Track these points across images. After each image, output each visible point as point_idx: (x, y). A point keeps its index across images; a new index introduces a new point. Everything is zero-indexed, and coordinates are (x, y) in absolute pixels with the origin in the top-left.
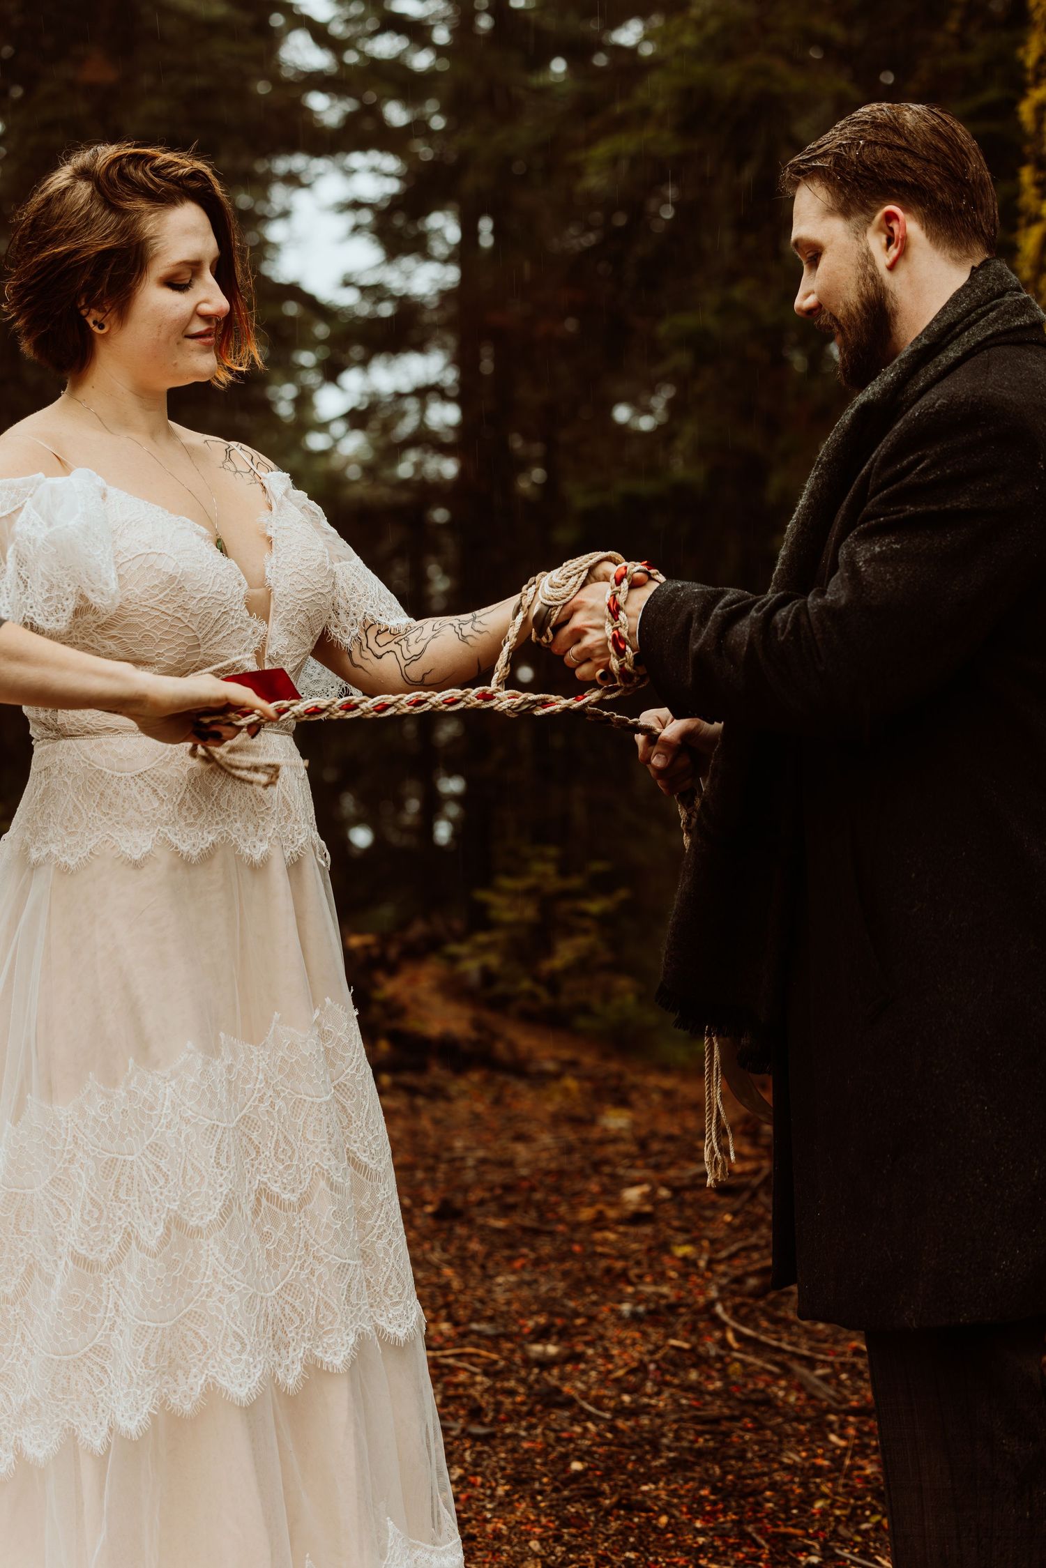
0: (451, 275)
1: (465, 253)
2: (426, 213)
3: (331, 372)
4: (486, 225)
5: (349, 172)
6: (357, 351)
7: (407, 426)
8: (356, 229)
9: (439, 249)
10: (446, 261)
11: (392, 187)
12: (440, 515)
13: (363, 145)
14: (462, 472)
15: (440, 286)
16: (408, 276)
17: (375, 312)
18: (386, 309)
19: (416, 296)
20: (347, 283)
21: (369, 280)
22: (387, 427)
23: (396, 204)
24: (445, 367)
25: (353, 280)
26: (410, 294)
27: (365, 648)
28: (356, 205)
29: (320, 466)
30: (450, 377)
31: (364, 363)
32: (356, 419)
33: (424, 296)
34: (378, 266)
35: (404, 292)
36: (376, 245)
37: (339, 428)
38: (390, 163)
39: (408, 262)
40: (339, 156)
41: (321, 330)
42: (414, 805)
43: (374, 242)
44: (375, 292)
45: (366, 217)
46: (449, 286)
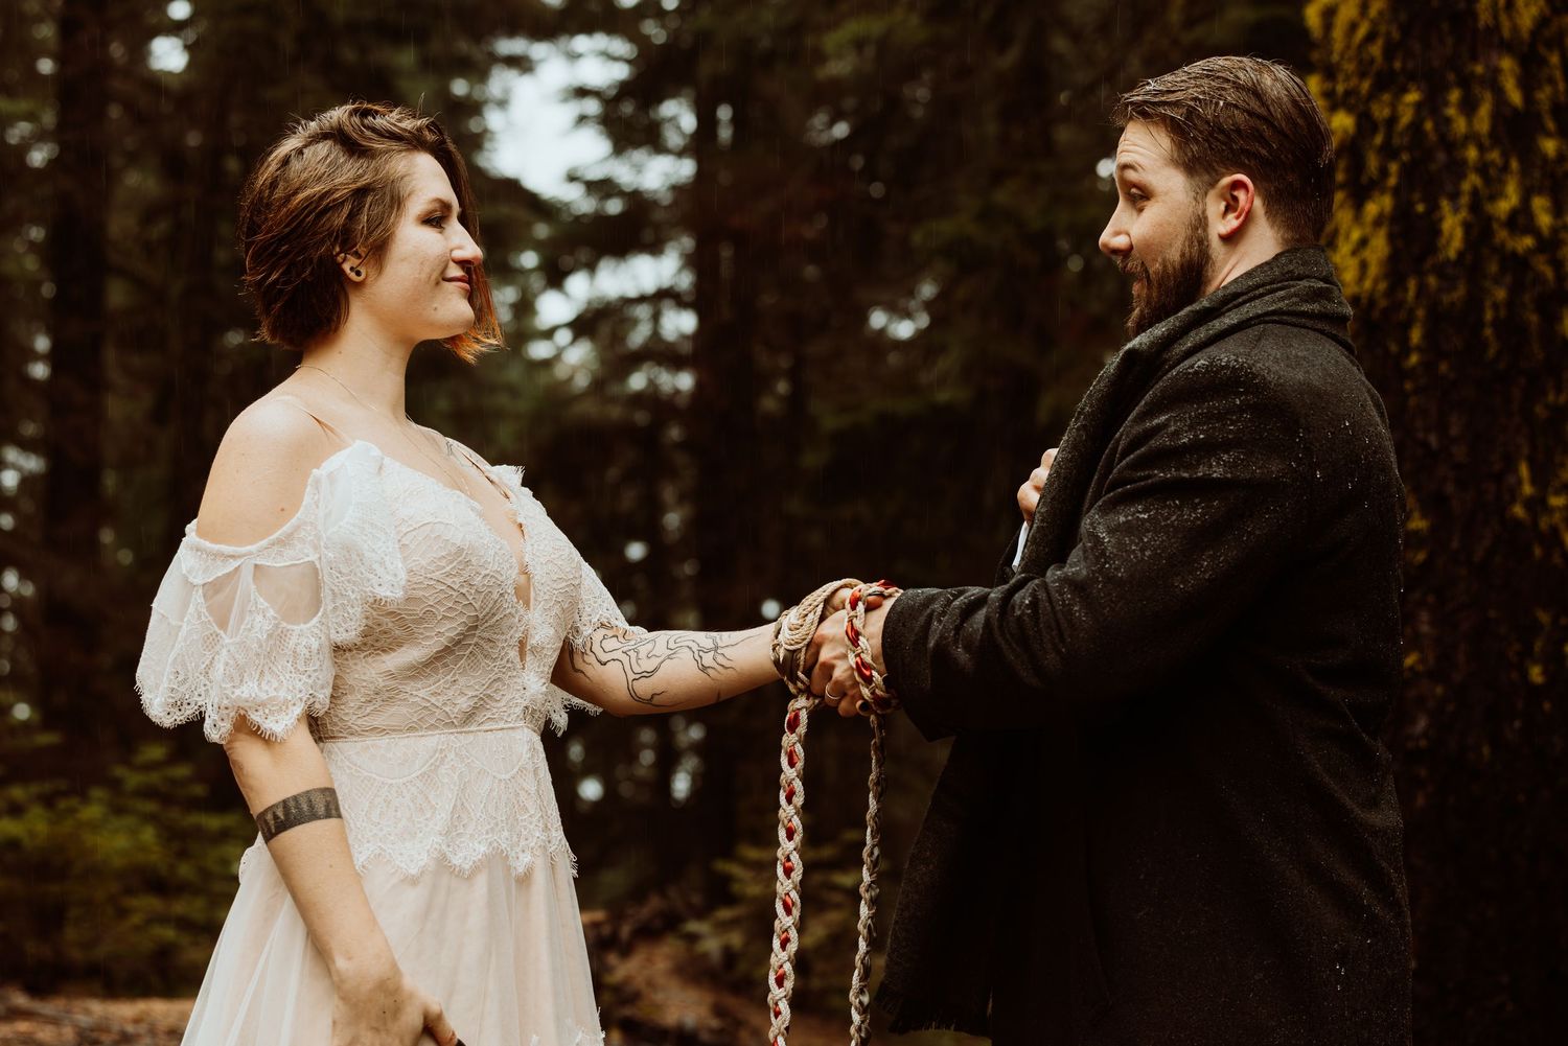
0: (686, 169)
1: (700, 145)
2: (660, 100)
3: (555, 277)
4: (724, 113)
5: (574, 57)
6: (583, 255)
7: (638, 337)
8: (582, 119)
9: (674, 139)
10: (680, 154)
11: (621, 72)
12: (675, 433)
13: (588, 29)
14: (699, 385)
15: (673, 180)
16: (639, 169)
17: (603, 208)
18: (614, 207)
19: (647, 192)
20: (572, 178)
21: (595, 174)
22: (618, 338)
23: (625, 90)
24: (680, 270)
25: (579, 174)
26: (641, 189)
27: (588, 651)
28: (582, 92)
29: (542, 379)
30: (686, 281)
31: (591, 267)
32: (583, 326)
33: (655, 192)
34: (606, 159)
35: (634, 187)
36: (603, 137)
37: (564, 337)
38: (621, 46)
39: (639, 155)
40: (563, 41)
41: (542, 231)
42: (647, 757)
43: (601, 133)
44: (602, 188)
45: (592, 107)
46: (683, 180)
